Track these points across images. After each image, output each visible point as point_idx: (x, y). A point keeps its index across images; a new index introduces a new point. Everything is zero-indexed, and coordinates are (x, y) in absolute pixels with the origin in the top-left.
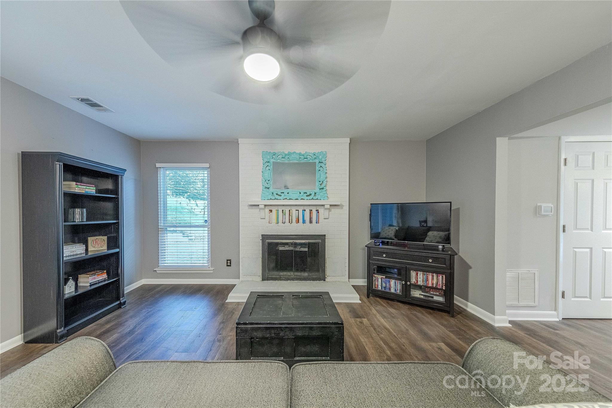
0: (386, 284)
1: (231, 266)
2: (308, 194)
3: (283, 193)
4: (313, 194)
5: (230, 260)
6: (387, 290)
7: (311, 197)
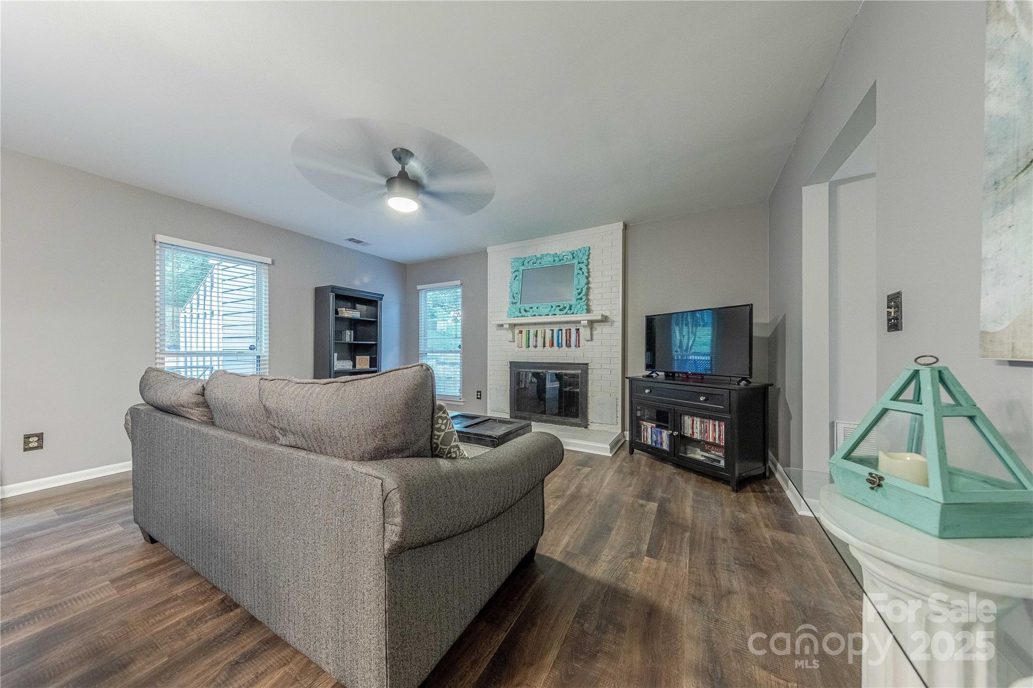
0: (657, 437)
1: (480, 399)
2: (561, 307)
3: (532, 308)
5: (480, 392)
6: (659, 446)
7: (564, 312)
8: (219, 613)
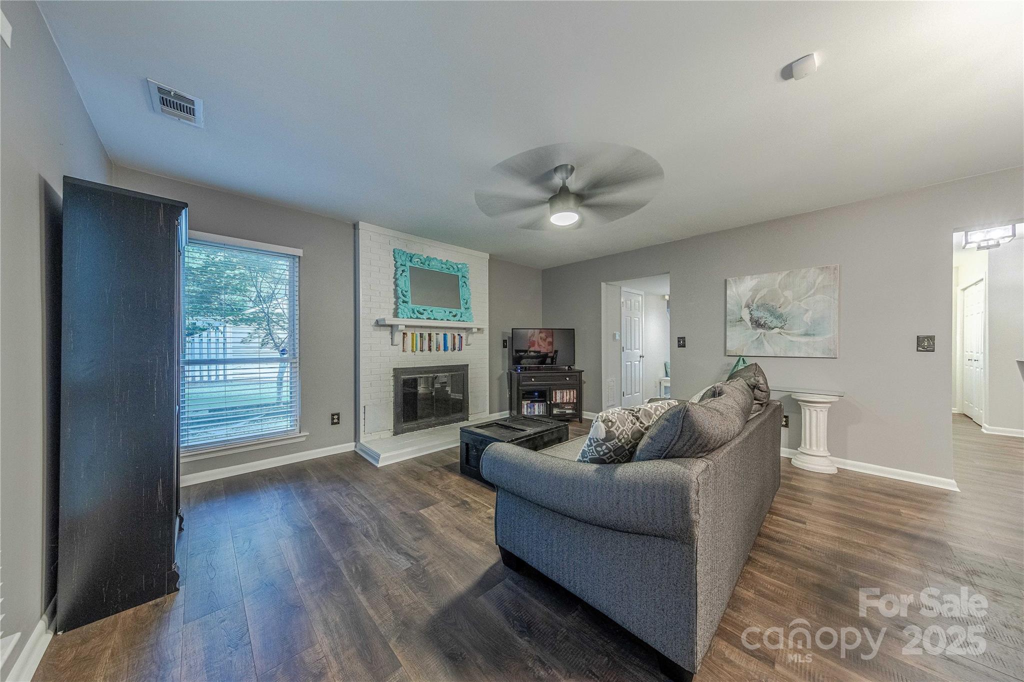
1: (339, 423)
2: (453, 314)
3: (426, 310)
4: (459, 315)
5: (338, 414)
7: (457, 319)
8: (754, 561)
